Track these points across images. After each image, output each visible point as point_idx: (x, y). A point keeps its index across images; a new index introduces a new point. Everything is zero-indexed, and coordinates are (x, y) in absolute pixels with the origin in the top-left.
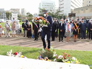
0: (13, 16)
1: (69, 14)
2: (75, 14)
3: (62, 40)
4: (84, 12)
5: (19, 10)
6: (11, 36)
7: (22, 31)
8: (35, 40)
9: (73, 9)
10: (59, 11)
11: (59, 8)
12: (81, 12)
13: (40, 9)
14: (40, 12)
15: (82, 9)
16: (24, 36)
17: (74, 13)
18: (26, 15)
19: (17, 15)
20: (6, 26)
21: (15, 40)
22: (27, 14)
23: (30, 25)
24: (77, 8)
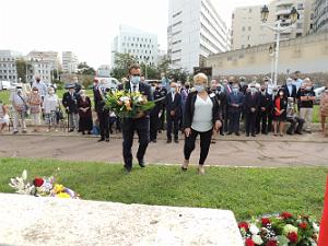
0: (36, 71)
1: (195, 69)
2: (210, 69)
3: (176, 138)
4: (235, 63)
5: (55, 55)
6: (30, 131)
7: (65, 115)
8: (102, 139)
9: (206, 55)
10: (170, 62)
11: (170, 51)
12: (228, 64)
13: (117, 54)
14: (117, 62)
15: (229, 55)
16: (72, 131)
17: (208, 66)
18: (76, 70)
19: (49, 69)
20: (13, 102)
21: (43, 141)
22: (80, 67)
23: (88, 99)
24: (216, 52)
